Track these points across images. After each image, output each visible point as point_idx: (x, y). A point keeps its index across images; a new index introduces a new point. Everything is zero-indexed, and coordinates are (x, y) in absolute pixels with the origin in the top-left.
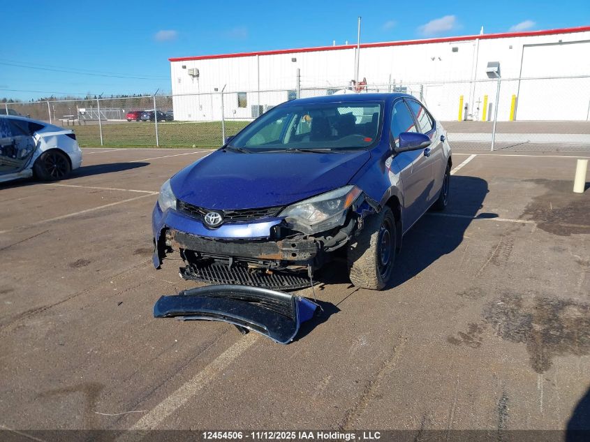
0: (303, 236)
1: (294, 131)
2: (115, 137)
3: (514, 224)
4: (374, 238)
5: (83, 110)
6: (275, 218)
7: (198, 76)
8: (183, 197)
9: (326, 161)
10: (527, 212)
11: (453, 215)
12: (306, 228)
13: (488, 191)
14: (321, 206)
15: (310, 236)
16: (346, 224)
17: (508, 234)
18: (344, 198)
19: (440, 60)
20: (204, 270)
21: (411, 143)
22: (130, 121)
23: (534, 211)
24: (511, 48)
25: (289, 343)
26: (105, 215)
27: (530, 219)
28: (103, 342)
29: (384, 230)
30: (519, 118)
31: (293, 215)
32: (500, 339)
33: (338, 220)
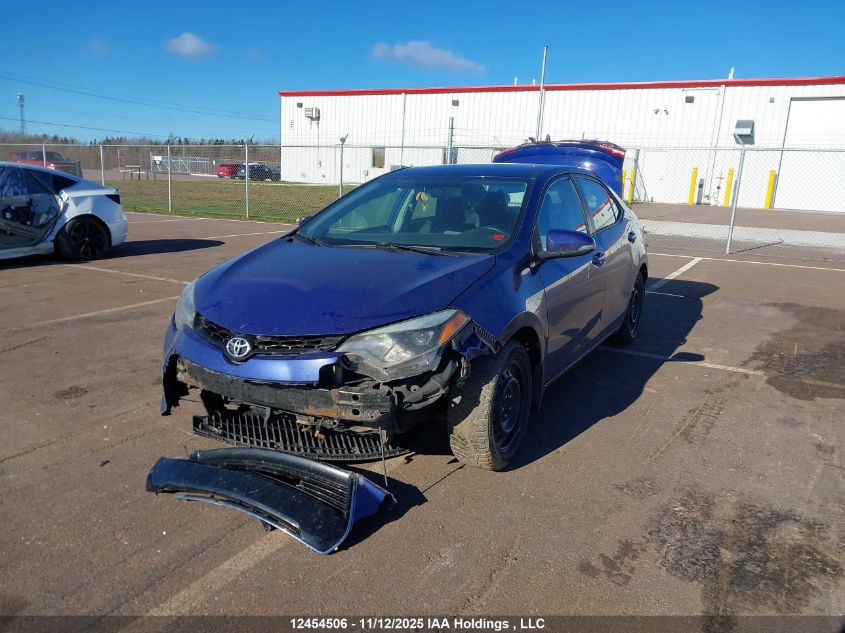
0: (373, 384)
1: (409, 214)
2: (192, 200)
3: (732, 374)
4: (487, 392)
5: (158, 159)
6: (329, 353)
7: (318, 118)
8: (205, 309)
9: (425, 267)
10: (755, 357)
11: (641, 354)
12: (378, 372)
13: (701, 317)
14: (403, 339)
15: (384, 384)
16: (441, 368)
17: (719, 390)
18: (438, 329)
19: (667, 113)
20: (230, 422)
21: (562, 245)
22: (221, 177)
23: (766, 357)
24: (772, 101)
25: (330, 554)
26: (134, 318)
27: (758, 368)
28: (55, 527)
29: (511, 378)
30: (778, 205)
31: (359, 350)
32: (663, 571)
33: (429, 362)
